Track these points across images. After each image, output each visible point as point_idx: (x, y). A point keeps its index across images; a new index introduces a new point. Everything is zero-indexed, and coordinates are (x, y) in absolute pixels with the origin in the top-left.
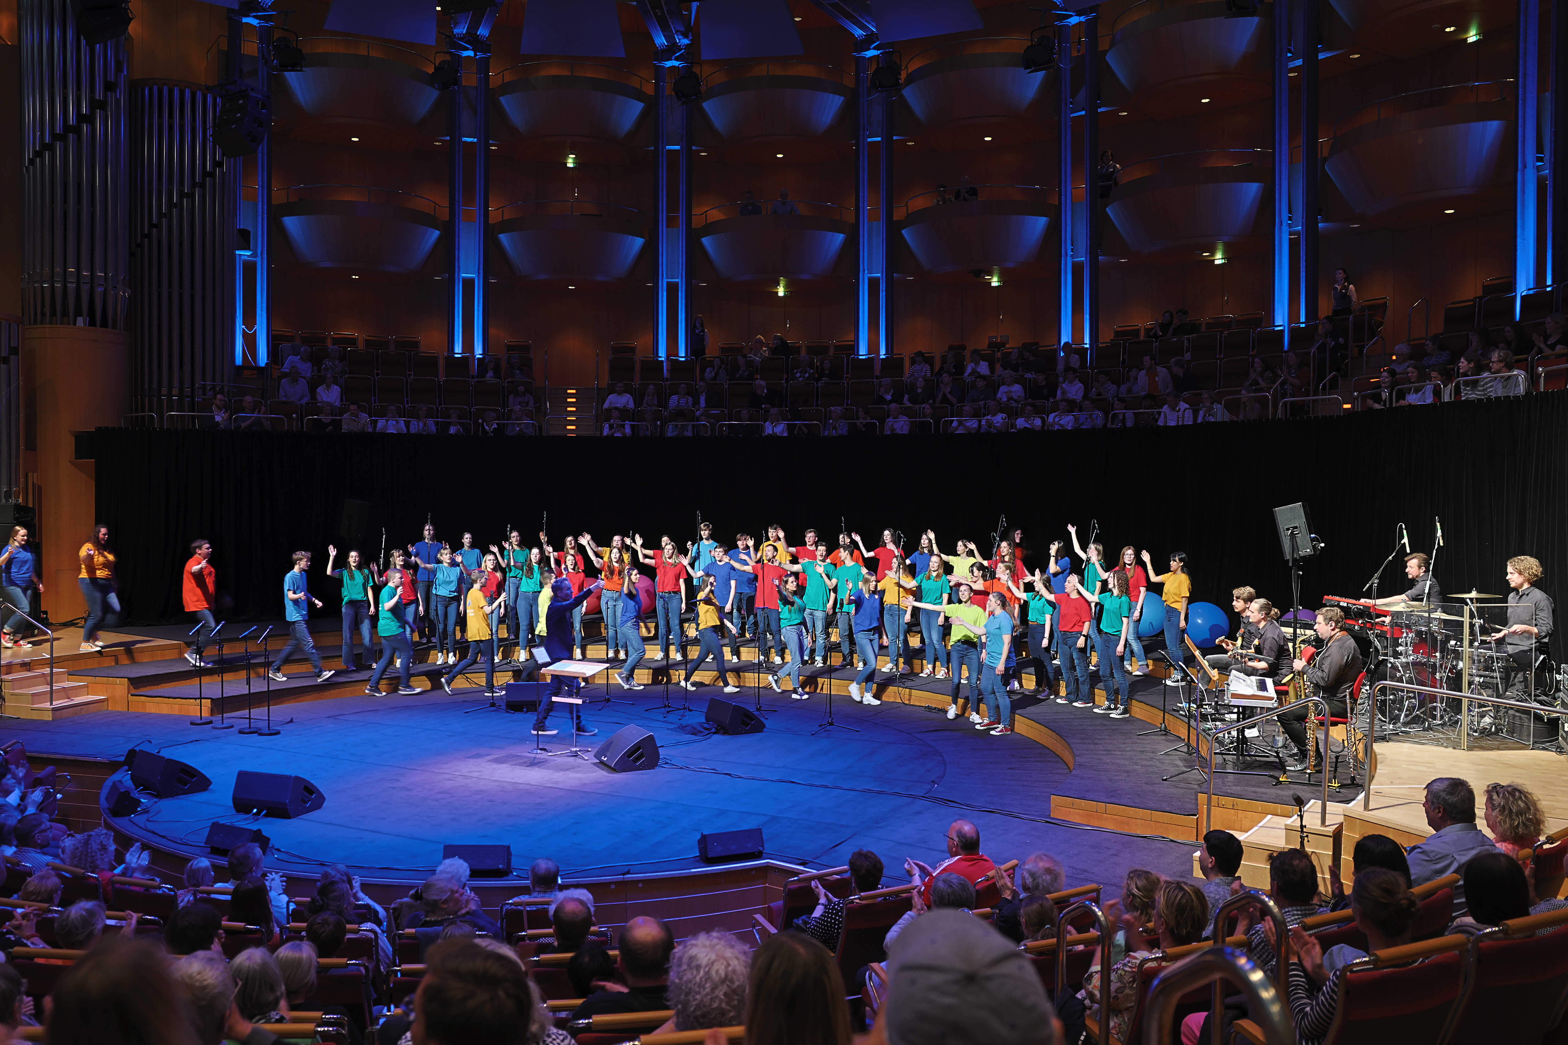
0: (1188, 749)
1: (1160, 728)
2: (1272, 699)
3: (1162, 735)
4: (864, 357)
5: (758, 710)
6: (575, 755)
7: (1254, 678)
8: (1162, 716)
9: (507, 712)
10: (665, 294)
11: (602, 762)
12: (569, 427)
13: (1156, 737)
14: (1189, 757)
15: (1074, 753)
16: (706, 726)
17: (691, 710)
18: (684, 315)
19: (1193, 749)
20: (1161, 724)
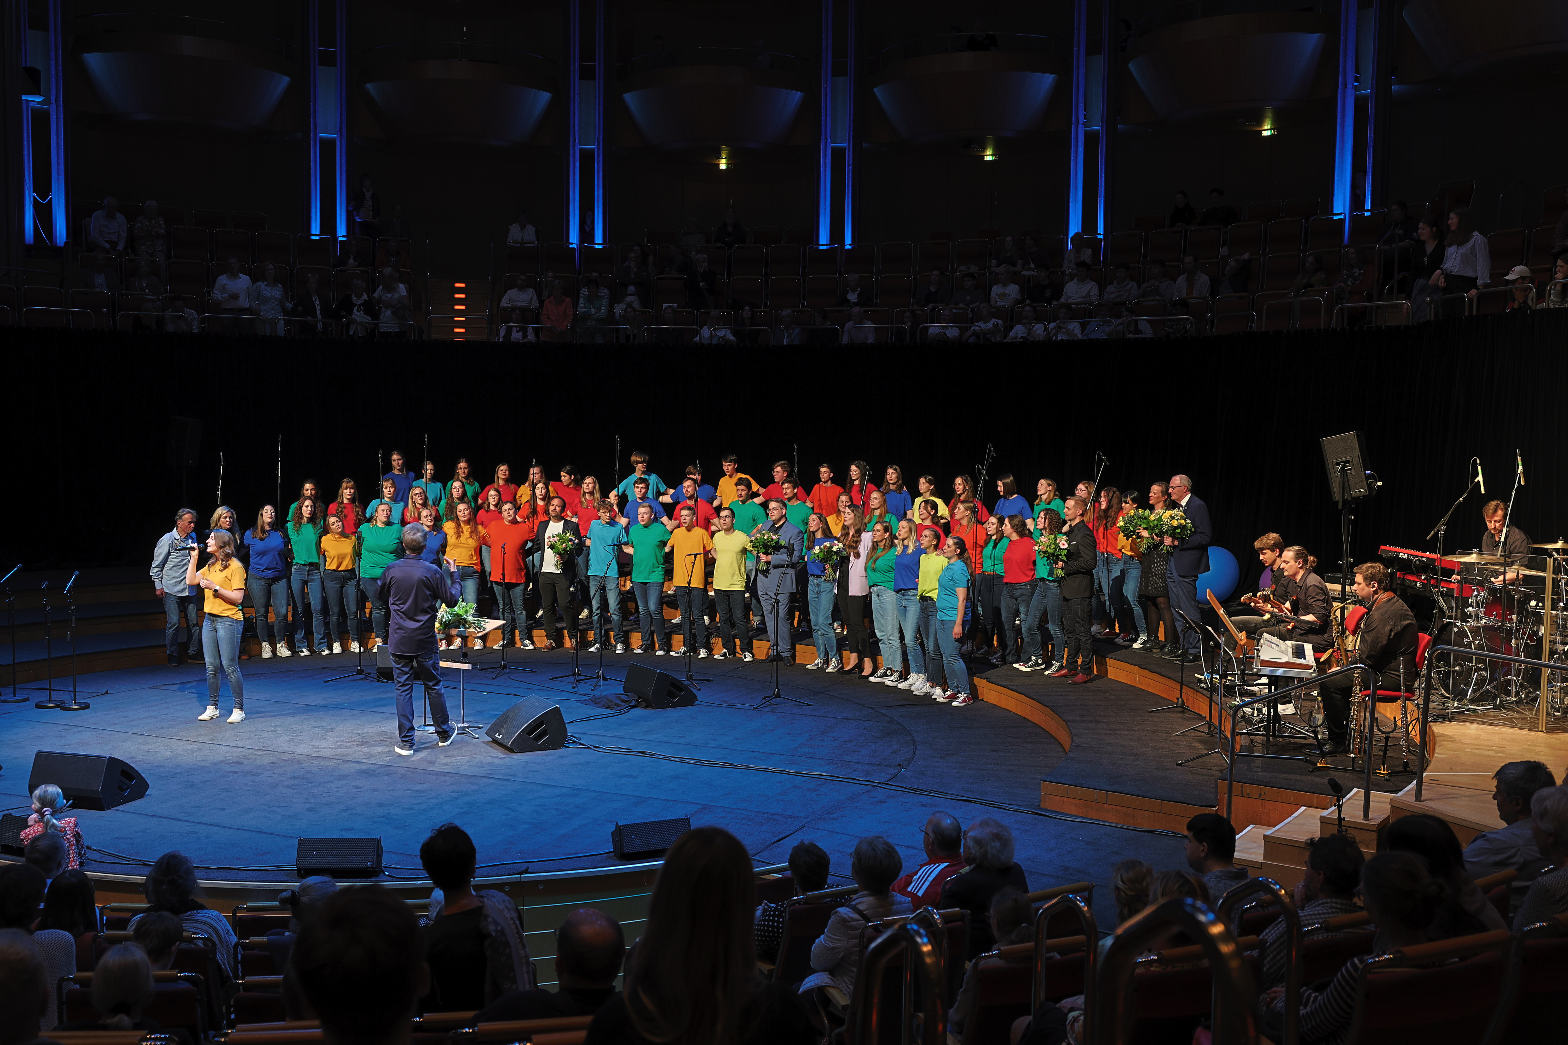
0: (1210, 728)
1: (1177, 704)
2: (1310, 668)
3: (1179, 712)
4: (825, 247)
5: (689, 679)
8: (1179, 688)
9: (378, 681)
10: (577, 164)
11: (495, 741)
12: (457, 330)
13: (1171, 715)
14: (1210, 738)
15: (1071, 732)
16: (624, 697)
17: (605, 679)
19: (1215, 728)
20: (1178, 699)
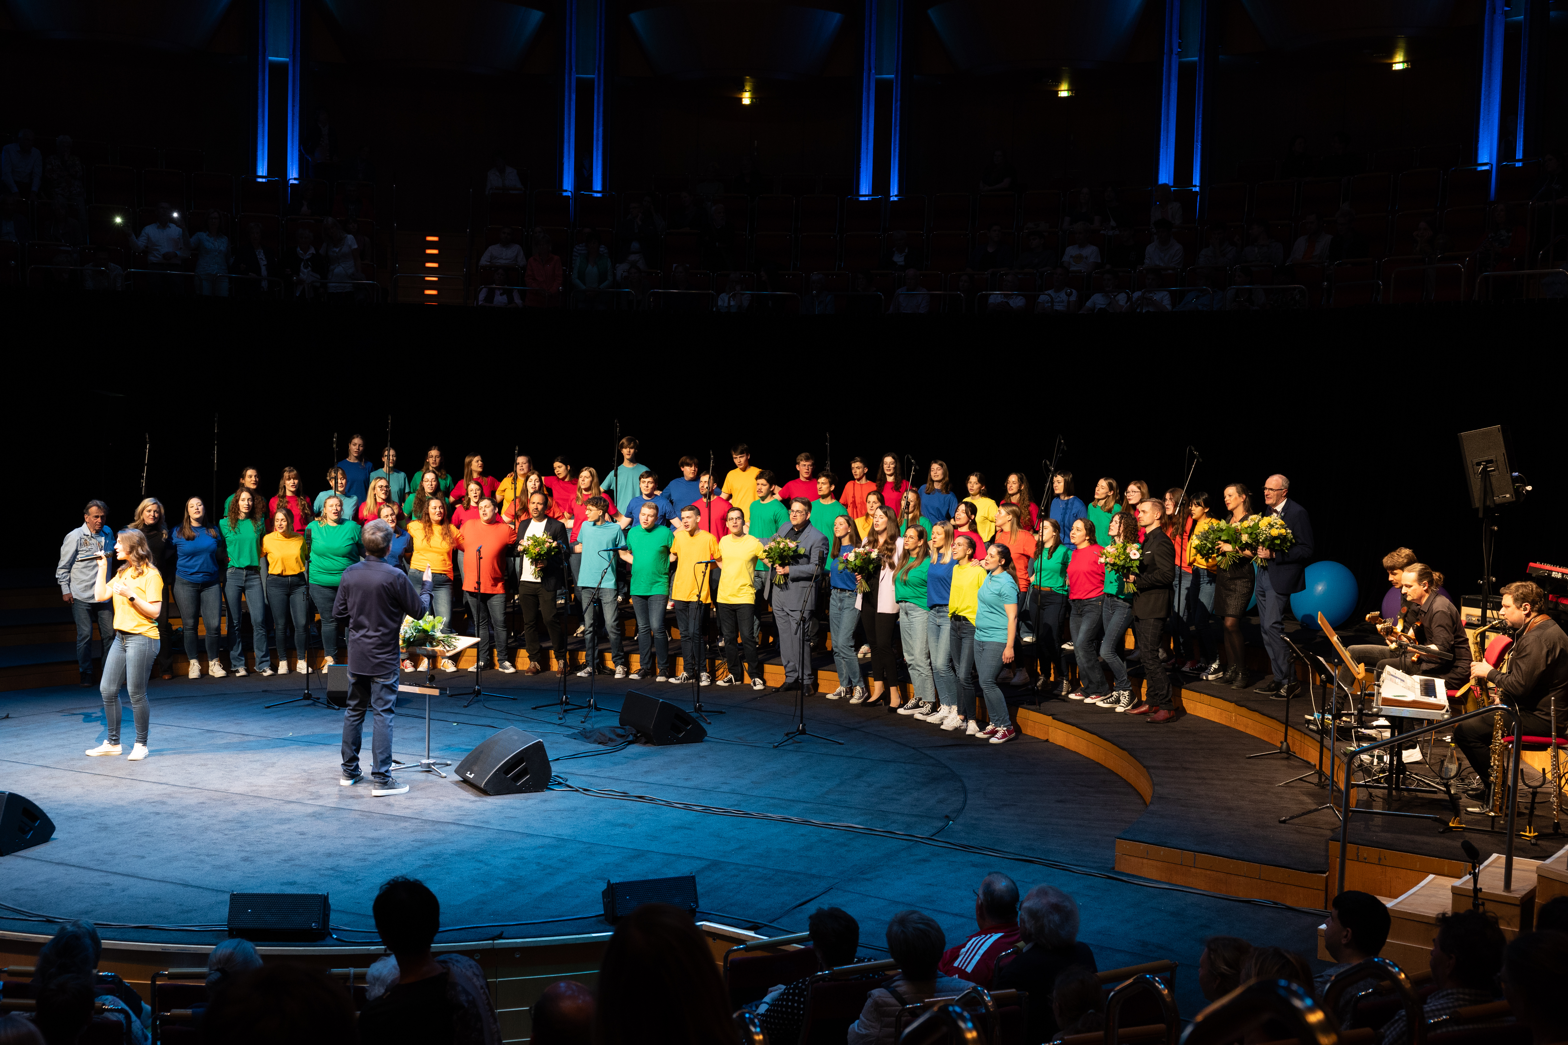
0: (1320, 779)
1: (1281, 748)
2: (1442, 707)
3: (1283, 759)
4: (867, 199)
5: (699, 710)
6: (428, 769)
7: (1417, 678)
8: (1284, 730)
9: (329, 707)
10: (574, 97)
11: (466, 781)
12: (428, 292)
13: (1272, 761)
14: (1320, 790)
15: (1153, 781)
16: (620, 731)
17: (597, 709)
18: (601, 129)
19: (1327, 779)
20: (1282, 743)
